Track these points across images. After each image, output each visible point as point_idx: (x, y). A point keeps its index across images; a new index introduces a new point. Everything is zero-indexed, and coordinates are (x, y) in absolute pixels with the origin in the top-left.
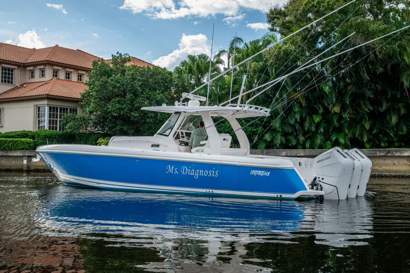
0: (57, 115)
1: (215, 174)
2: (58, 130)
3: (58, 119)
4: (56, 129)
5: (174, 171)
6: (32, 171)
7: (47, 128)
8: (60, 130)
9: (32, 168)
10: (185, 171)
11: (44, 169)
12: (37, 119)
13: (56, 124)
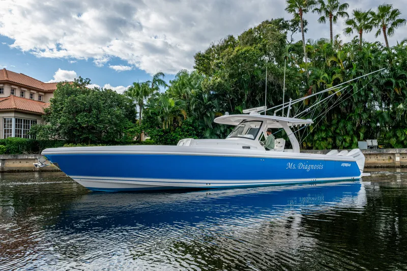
0: (21, 125)
1: (321, 167)
2: (22, 137)
3: (23, 129)
4: (21, 137)
5: (293, 167)
6: (5, 172)
7: (13, 136)
8: (24, 137)
9: (6, 170)
10: (301, 166)
11: (18, 170)
12: (4, 129)
13: (21, 133)
